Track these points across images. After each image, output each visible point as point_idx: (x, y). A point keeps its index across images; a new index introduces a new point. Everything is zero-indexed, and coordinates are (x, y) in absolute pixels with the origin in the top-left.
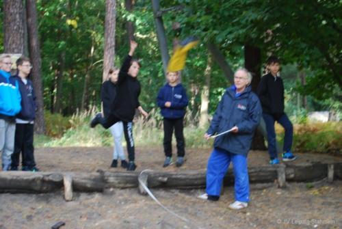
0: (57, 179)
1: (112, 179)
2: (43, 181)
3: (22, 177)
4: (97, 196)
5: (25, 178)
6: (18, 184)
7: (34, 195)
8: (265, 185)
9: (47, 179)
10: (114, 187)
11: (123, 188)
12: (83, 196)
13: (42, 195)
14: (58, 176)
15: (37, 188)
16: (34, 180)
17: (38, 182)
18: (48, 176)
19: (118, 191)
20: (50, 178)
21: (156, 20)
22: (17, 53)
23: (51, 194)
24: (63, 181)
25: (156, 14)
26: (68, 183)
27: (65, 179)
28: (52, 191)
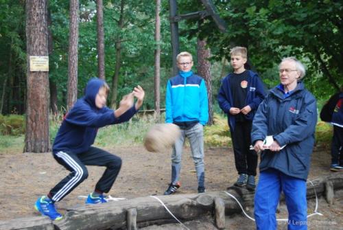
2: (191, 206)
9: (195, 203)
13: (188, 223)
14: (206, 199)
15: (185, 215)
16: (182, 206)
17: (187, 207)
18: (195, 199)
20: (198, 202)
21: (173, 25)
22: (44, 55)
23: (198, 221)
24: (214, 204)
25: (173, 19)
26: (221, 207)
27: (216, 203)
28: (198, 217)
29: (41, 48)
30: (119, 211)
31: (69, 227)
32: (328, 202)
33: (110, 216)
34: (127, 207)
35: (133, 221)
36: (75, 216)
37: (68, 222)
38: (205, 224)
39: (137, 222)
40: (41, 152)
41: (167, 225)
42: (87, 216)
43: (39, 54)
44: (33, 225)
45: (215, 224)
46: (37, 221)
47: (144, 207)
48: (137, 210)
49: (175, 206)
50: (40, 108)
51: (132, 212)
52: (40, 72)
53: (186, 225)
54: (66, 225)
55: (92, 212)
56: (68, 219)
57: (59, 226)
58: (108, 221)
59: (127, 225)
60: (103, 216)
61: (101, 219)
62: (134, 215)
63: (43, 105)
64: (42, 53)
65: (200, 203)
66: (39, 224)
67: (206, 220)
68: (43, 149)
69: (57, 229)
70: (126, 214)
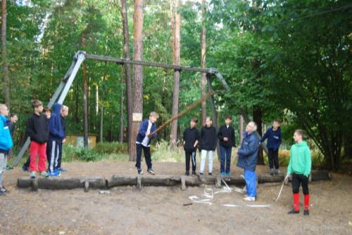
0: (177, 179)
1: (203, 180)
2: (170, 180)
4: (196, 188)
6: (158, 181)
7: (165, 187)
8: (278, 183)
9: (172, 179)
10: (205, 184)
11: (209, 184)
12: (190, 188)
15: (167, 183)
16: (166, 180)
17: (168, 180)
19: (206, 186)
20: (174, 178)
22: (140, 113)
24: (180, 180)
27: (182, 180)
28: (175, 185)
29: (139, 109)
30: (134, 178)
31: (112, 180)
33: (130, 179)
35: (139, 182)
36: (115, 177)
38: (177, 188)
39: (142, 183)
42: (120, 178)
43: (138, 112)
45: (181, 188)
49: (163, 179)
51: (139, 178)
52: (137, 122)
53: (168, 188)
55: (122, 177)
59: (137, 183)
60: (126, 178)
61: (125, 180)
62: (140, 180)
69: (107, 181)
70: (137, 179)
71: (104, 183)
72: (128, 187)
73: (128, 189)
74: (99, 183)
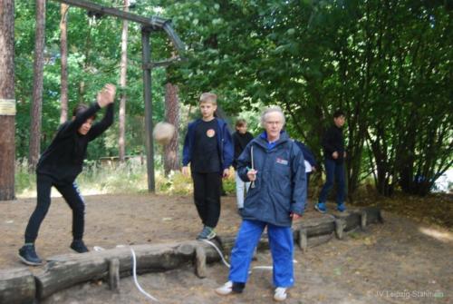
0: (188, 252)
2: (172, 255)
3: (150, 253)
5: (155, 253)
6: (147, 262)
7: (162, 274)
9: (176, 252)
13: (169, 272)
14: (187, 249)
15: (166, 265)
16: (163, 255)
17: (167, 256)
18: (176, 248)
20: (179, 250)
21: (146, 72)
22: (11, 98)
23: (179, 271)
24: (195, 253)
25: (146, 66)
26: (202, 255)
27: (198, 252)
28: (178, 266)
29: (7, 91)
30: (101, 261)
31: (50, 278)
32: (301, 249)
33: (92, 266)
34: (109, 257)
35: (115, 271)
36: (57, 267)
37: (49, 273)
38: (186, 273)
39: (120, 272)
40: (6, 199)
41: (149, 275)
42: (68, 267)
44: (12, 277)
45: (196, 273)
46: (16, 273)
47: (126, 256)
48: (120, 260)
49: (157, 255)
50: (6, 153)
51: (115, 262)
52: (6, 116)
53: (167, 275)
54: (47, 277)
55: (73, 263)
56: (49, 270)
57: (40, 277)
58: (91, 271)
59: (108, 276)
60: (84, 266)
61: (82, 270)
62: (116, 266)
63: (9, 151)
64: (9, 96)
65: (181, 251)
66: (19, 276)
67: (186, 269)
68: (8, 197)
69: (37, 282)
70: (108, 264)
71: (32, 287)
72: (87, 287)
73: (86, 294)
74: (19, 290)
